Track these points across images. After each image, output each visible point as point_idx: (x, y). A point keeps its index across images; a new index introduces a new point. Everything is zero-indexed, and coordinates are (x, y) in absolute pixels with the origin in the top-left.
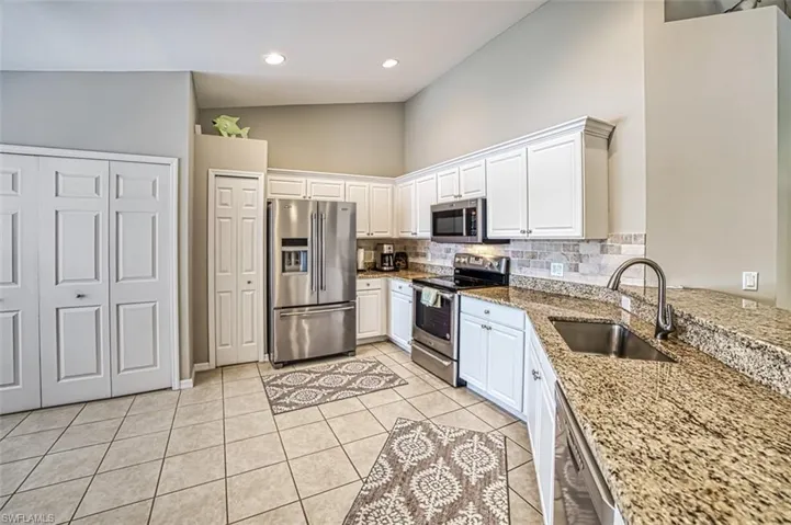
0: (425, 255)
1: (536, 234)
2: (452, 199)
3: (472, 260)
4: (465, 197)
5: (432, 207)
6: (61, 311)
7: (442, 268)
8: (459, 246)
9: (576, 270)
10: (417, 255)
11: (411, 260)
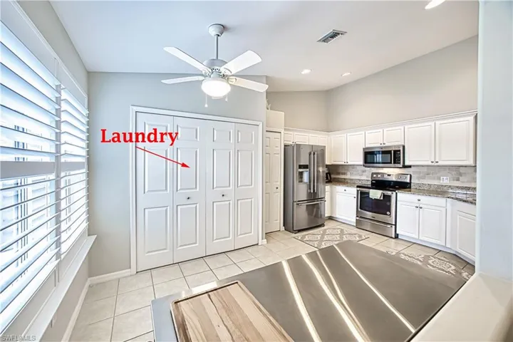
0: (344, 174)
1: (441, 163)
2: (379, 145)
3: (386, 176)
4: (387, 144)
5: (364, 149)
6: (215, 204)
7: (359, 180)
8: (373, 169)
9: (458, 180)
10: (339, 174)
11: (333, 176)
